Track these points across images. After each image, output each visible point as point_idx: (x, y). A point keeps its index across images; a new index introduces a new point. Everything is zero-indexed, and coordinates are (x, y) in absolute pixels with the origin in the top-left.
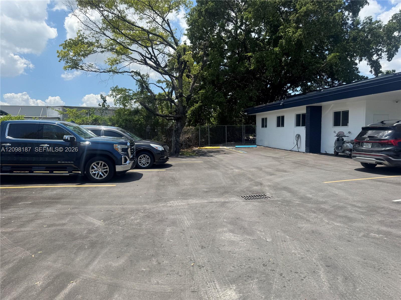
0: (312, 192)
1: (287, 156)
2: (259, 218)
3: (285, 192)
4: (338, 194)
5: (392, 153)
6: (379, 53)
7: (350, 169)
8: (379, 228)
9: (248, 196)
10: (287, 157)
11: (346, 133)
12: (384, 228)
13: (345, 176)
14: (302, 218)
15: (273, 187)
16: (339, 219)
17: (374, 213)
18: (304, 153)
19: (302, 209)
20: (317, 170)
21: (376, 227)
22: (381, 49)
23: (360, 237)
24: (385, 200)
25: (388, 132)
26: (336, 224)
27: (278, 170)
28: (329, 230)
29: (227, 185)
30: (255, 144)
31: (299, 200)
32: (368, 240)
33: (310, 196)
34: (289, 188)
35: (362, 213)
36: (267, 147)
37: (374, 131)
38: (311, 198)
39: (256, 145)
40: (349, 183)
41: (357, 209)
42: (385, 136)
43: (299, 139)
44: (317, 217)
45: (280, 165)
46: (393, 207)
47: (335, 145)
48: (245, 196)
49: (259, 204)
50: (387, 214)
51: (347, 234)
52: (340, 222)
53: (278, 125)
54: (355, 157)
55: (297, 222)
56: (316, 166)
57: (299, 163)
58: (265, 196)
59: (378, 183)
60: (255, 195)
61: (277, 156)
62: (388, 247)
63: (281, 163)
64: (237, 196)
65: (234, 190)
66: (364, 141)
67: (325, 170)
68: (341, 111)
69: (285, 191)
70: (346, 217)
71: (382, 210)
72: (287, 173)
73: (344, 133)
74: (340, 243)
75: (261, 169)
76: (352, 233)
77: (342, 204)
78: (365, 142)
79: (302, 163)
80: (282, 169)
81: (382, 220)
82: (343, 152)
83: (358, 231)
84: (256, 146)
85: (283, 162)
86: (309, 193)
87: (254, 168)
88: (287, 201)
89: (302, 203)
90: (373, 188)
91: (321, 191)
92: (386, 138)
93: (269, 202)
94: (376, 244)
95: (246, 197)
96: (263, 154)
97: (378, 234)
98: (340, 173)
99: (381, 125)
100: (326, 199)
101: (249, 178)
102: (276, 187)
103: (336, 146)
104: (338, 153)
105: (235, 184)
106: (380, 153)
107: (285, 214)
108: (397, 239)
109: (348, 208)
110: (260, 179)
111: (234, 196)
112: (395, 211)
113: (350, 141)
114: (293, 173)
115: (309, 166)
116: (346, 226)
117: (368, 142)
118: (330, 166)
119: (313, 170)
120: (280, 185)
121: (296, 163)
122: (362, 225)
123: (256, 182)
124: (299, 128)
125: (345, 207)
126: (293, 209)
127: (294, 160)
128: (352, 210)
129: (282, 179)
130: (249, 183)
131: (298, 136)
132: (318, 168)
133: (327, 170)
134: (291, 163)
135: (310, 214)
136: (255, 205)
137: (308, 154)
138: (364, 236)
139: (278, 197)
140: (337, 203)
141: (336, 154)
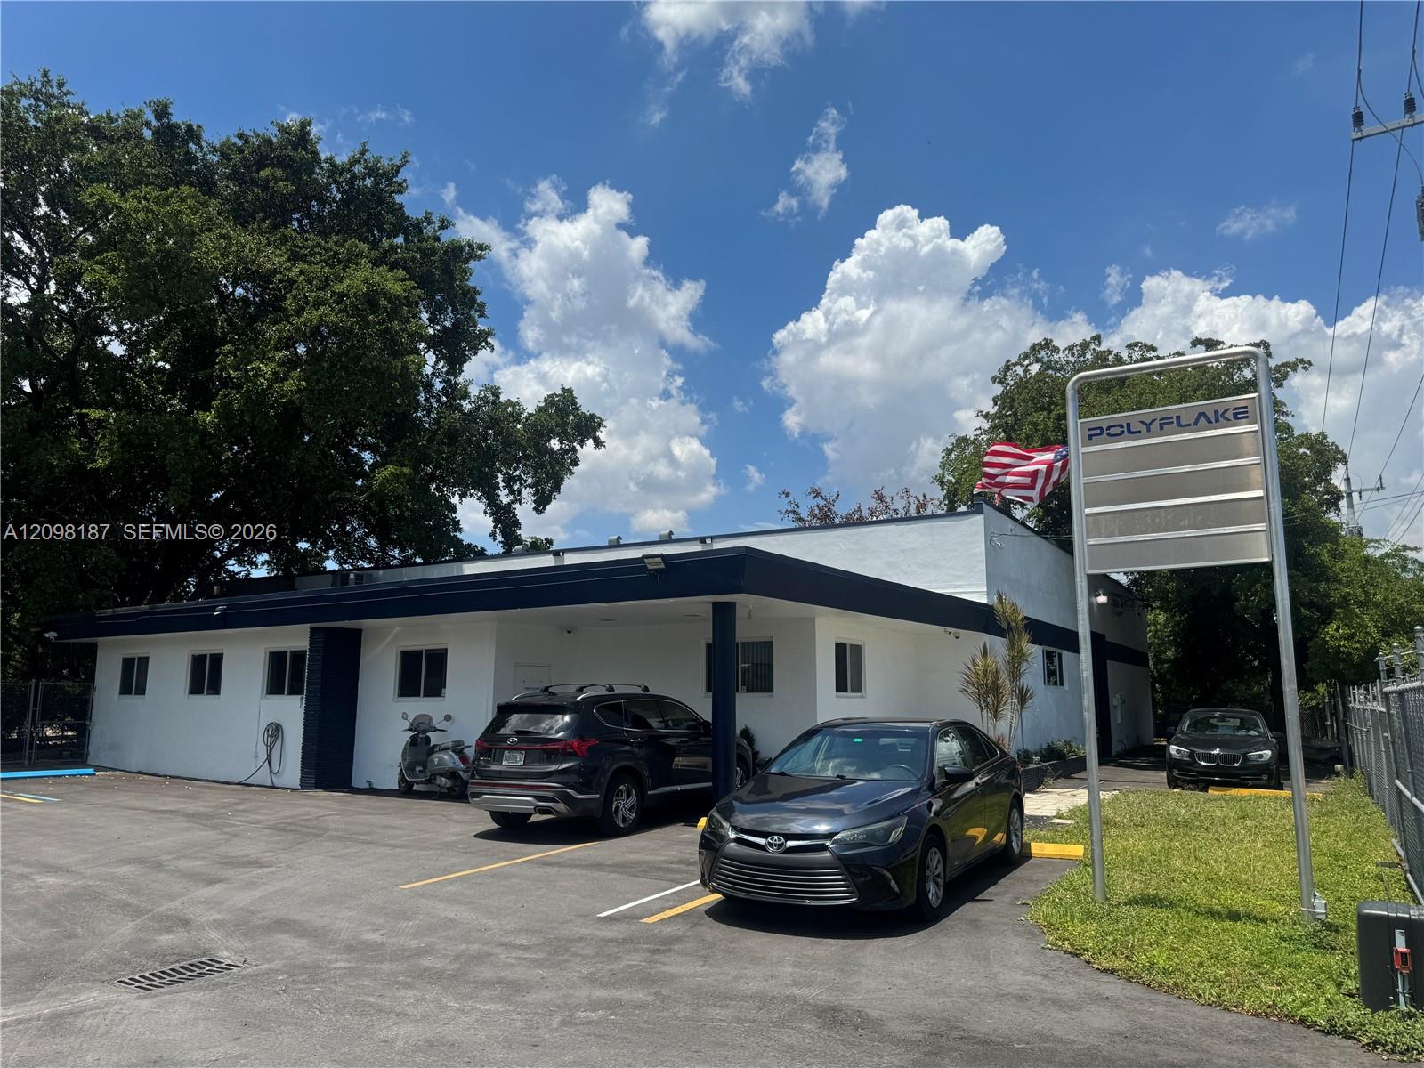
0: (374, 924)
1: (236, 804)
2: (239, 1040)
3: (284, 936)
4: (455, 920)
5: (574, 779)
6: (515, 487)
7: (461, 837)
8: (590, 996)
9: (147, 975)
10: (241, 808)
11: (437, 721)
12: (601, 993)
13: (454, 860)
14: (380, 1010)
15: (236, 926)
16: (485, 993)
17: (565, 957)
18: (293, 790)
19: (366, 983)
20: (365, 847)
21: (582, 993)
22: (520, 478)
23: (556, 1029)
24: (580, 916)
25: (563, 719)
26: (482, 1008)
27: (229, 862)
28: (472, 1030)
29: (36, 947)
30: (84, 764)
31: (345, 956)
32: (578, 1030)
33: (375, 937)
34: (295, 921)
35: (539, 963)
36: (140, 772)
37: (526, 716)
38: (383, 944)
39: (90, 766)
40: (474, 881)
41: (520, 953)
42: (557, 732)
43: (278, 743)
44: (423, 999)
45: (227, 840)
46: (604, 933)
47: (404, 759)
48: (137, 978)
49: (208, 995)
50: (597, 955)
51: (522, 1029)
52: (492, 999)
53: (196, 688)
54: (479, 795)
55: (372, 1025)
56: (357, 834)
57: (293, 828)
58: (218, 965)
59: (548, 870)
60: (176, 966)
61: (202, 809)
62: (625, 1038)
63: (226, 833)
64: (99, 985)
65: (75, 961)
66: (504, 745)
67: (389, 845)
68: (424, 648)
69: (286, 932)
70: (500, 981)
71: (581, 945)
72: (265, 870)
73: (431, 719)
74: (516, 1055)
75: (159, 866)
76: (534, 1022)
77: (476, 946)
78: (506, 749)
79: (306, 830)
80: (243, 857)
81: (590, 971)
82: (428, 782)
83: (546, 1015)
84: (91, 771)
85: (235, 828)
86: (369, 928)
87: (128, 862)
88: (305, 967)
89: (359, 964)
90: (541, 888)
91: (403, 915)
92: (560, 734)
93: (243, 983)
94: (599, 1036)
95: (138, 981)
96: (138, 804)
97: (594, 1011)
98: (438, 852)
99: (545, 700)
100: (426, 940)
101: (124, 906)
102: (244, 925)
103: (406, 762)
104: (410, 785)
105: (69, 937)
106: (546, 780)
107: (321, 1011)
108: (637, 1012)
109: (497, 954)
110: (172, 905)
111: (89, 985)
112: (610, 944)
113: (450, 745)
114: (289, 866)
115: (332, 838)
116: (510, 1008)
117: (515, 749)
118: (399, 832)
119: (353, 850)
120: (260, 916)
121: (284, 830)
122: (548, 995)
123: (160, 918)
124: (277, 699)
125: (489, 955)
126: (340, 989)
127: (269, 817)
128: (509, 960)
129: (257, 893)
130: (132, 924)
131: (275, 731)
132: (364, 842)
133: (395, 846)
134: (267, 831)
135: (398, 994)
136: (199, 1004)
137: (311, 793)
138: (564, 1023)
139: (268, 960)
140: (464, 946)
141: (406, 791)
